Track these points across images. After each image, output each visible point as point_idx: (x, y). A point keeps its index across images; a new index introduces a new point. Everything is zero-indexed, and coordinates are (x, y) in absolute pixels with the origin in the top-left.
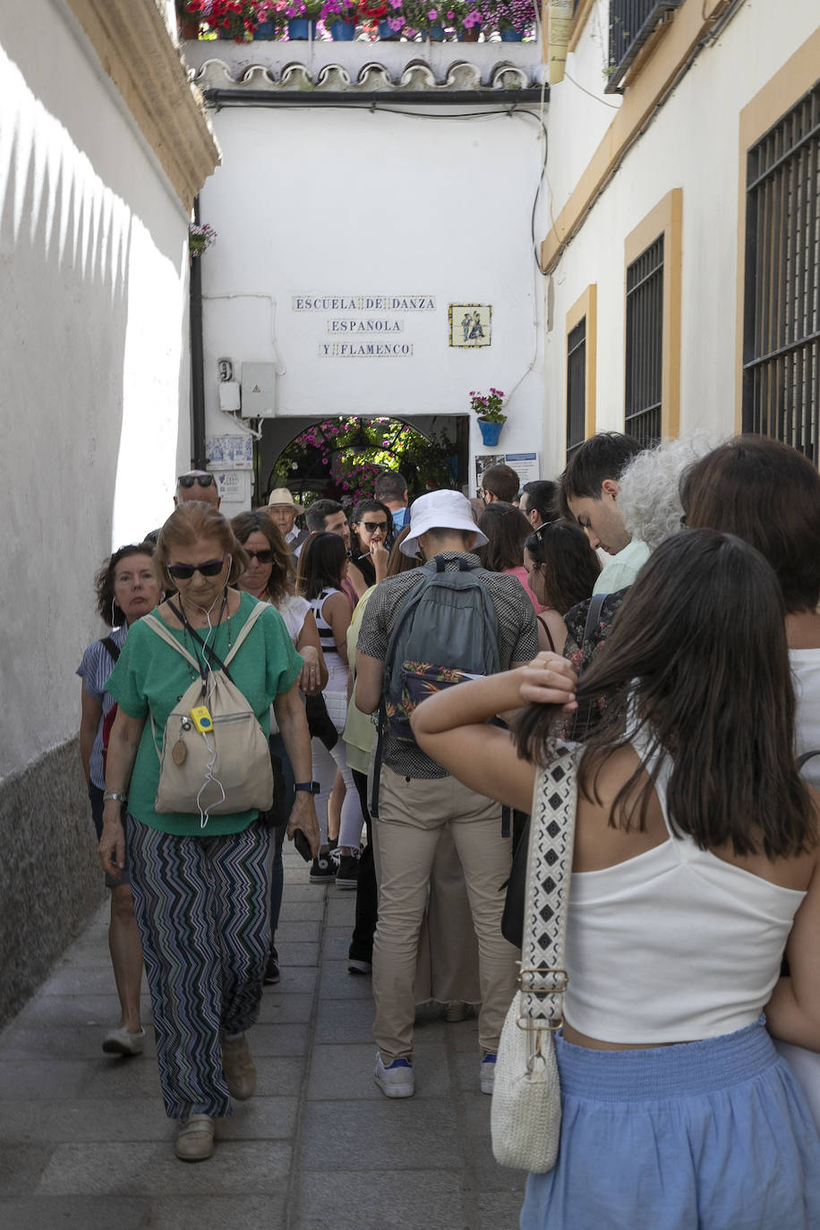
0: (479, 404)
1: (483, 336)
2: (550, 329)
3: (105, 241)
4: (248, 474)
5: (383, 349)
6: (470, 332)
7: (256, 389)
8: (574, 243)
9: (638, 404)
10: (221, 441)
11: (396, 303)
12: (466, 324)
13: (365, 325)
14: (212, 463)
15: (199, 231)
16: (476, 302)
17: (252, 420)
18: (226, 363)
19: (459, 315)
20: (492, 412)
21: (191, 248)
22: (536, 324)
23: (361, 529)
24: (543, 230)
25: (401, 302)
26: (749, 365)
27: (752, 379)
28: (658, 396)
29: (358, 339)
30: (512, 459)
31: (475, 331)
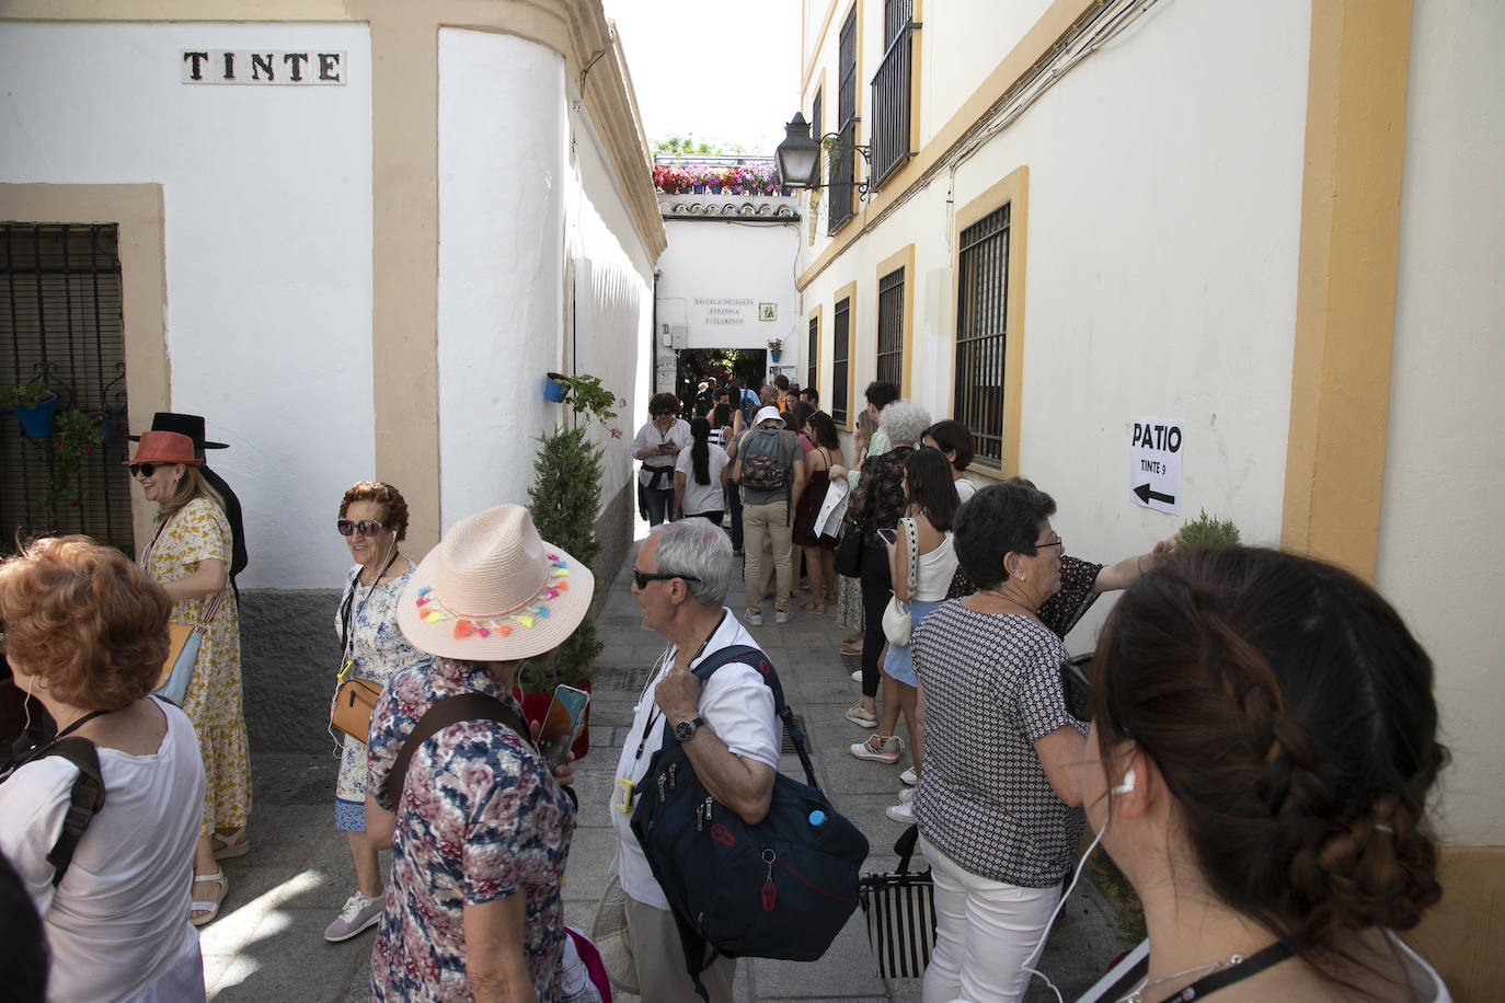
0: (771, 345)
1: (773, 316)
4: (674, 373)
5: (732, 321)
6: (768, 315)
7: (678, 337)
8: (812, 284)
10: (664, 359)
11: (737, 302)
12: (766, 311)
13: (724, 311)
15: (657, 272)
16: (771, 302)
17: (676, 350)
18: (666, 326)
19: (763, 308)
20: (777, 350)
21: (654, 280)
22: (796, 313)
24: (799, 275)
25: (740, 302)
26: (880, 355)
29: (721, 317)
30: (784, 367)
31: (770, 314)
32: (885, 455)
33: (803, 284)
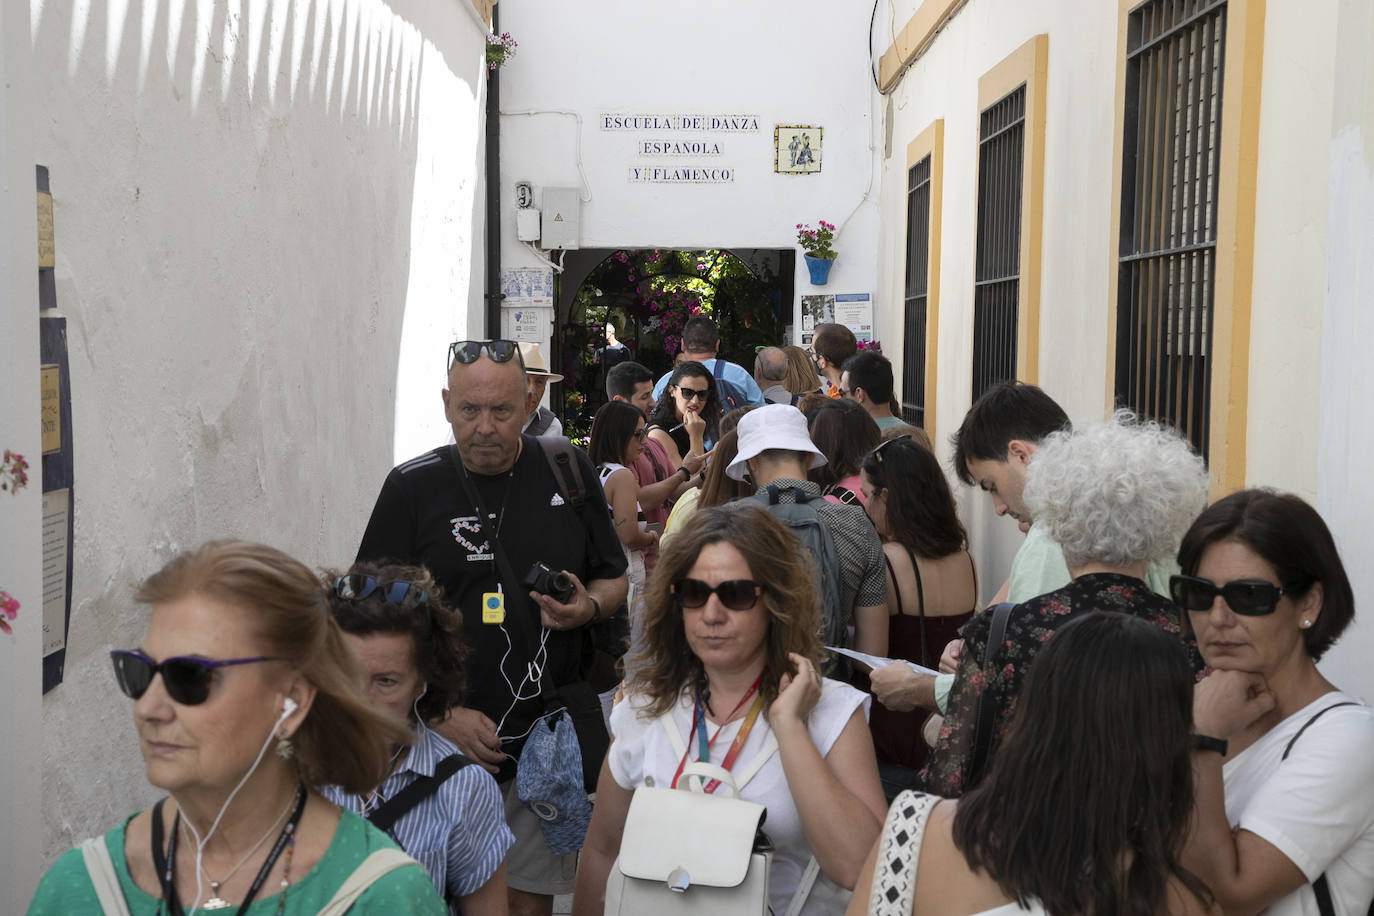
0: (807, 238)
1: (812, 161)
2: (888, 155)
3: (393, 76)
4: (547, 312)
5: (701, 174)
6: (798, 156)
7: (559, 218)
8: (918, 66)
9: (991, 271)
10: (518, 274)
11: (715, 123)
12: (793, 148)
13: (681, 147)
14: (507, 299)
15: (498, 41)
16: (806, 123)
17: (553, 251)
18: (524, 187)
19: (786, 138)
20: (821, 249)
21: (489, 61)
22: (873, 149)
23: (677, 394)
24: (882, 45)
25: (722, 122)
26: (1126, 258)
27: (1129, 277)
28: (1014, 268)
29: (673, 163)
30: (841, 298)
31: (803, 156)
32: (1036, 604)
33: (894, 67)
